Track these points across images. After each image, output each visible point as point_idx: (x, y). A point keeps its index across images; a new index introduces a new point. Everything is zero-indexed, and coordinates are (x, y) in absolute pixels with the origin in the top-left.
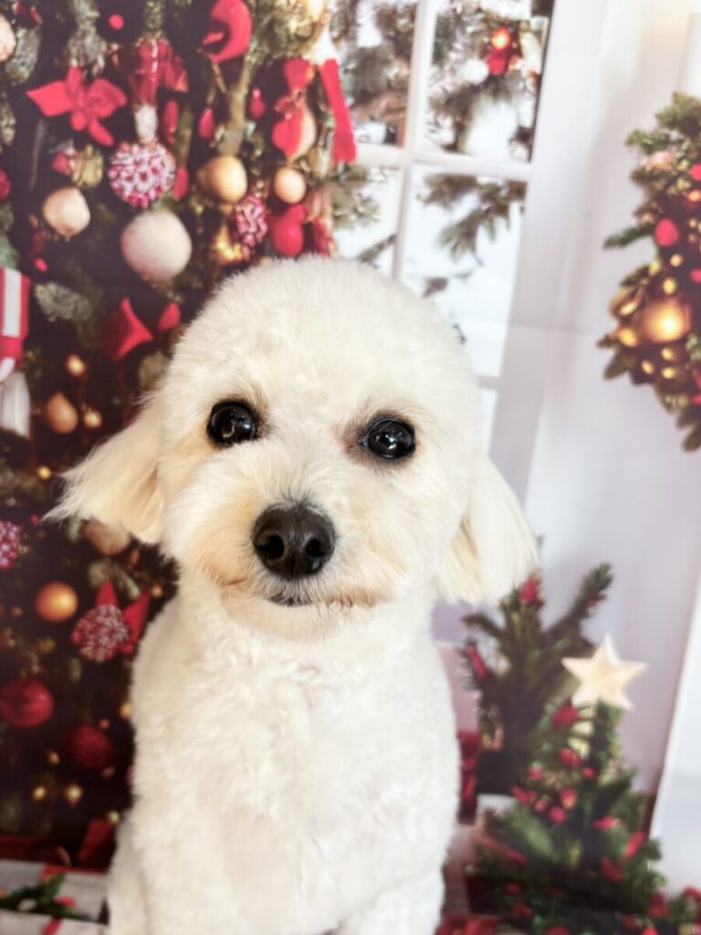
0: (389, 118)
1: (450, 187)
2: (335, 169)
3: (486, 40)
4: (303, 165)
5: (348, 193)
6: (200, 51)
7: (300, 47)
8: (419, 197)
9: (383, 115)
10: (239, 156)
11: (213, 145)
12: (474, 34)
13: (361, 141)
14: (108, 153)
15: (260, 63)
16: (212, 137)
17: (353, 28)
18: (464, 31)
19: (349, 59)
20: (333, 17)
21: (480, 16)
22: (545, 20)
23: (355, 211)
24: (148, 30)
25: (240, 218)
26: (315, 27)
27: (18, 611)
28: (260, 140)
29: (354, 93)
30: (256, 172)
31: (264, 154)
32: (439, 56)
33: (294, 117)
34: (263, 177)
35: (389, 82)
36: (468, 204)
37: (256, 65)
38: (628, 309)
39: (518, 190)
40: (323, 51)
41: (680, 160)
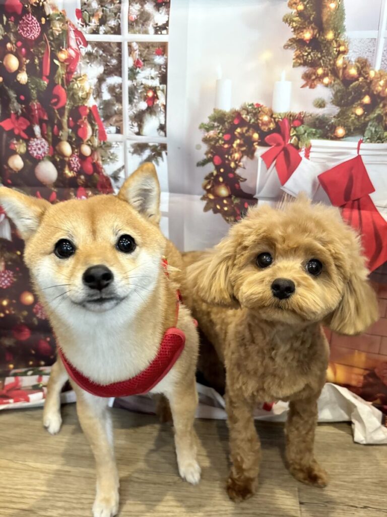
0: (117, 124)
1: (140, 148)
2: (100, 144)
3: (145, 94)
4: (89, 143)
5: (106, 152)
6: (50, 105)
7: (83, 102)
8: (130, 152)
9: (114, 123)
10: (68, 141)
11: (59, 137)
12: (141, 93)
13: (108, 133)
14: (27, 141)
15: (71, 108)
16: (58, 135)
17: (100, 94)
18: (137, 92)
19: (100, 105)
20: (94, 90)
21: (142, 86)
22: (165, 86)
23: (109, 158)
24: (32, 99)
25: (71, 162)
26: (88, 94)
27: (14, 301)
28: (73, 135)
29: (103, 117)
30: (74, 146)
31: (76, 139)
32: (131, 101)
33: (84, 126)
34: (77, 148)
35: (115, 111)
36: (147, 153)
37: (69, 109)
38: (209, 187)
39: (164, 147)
40: (91, 102)
41: (219, 133)
